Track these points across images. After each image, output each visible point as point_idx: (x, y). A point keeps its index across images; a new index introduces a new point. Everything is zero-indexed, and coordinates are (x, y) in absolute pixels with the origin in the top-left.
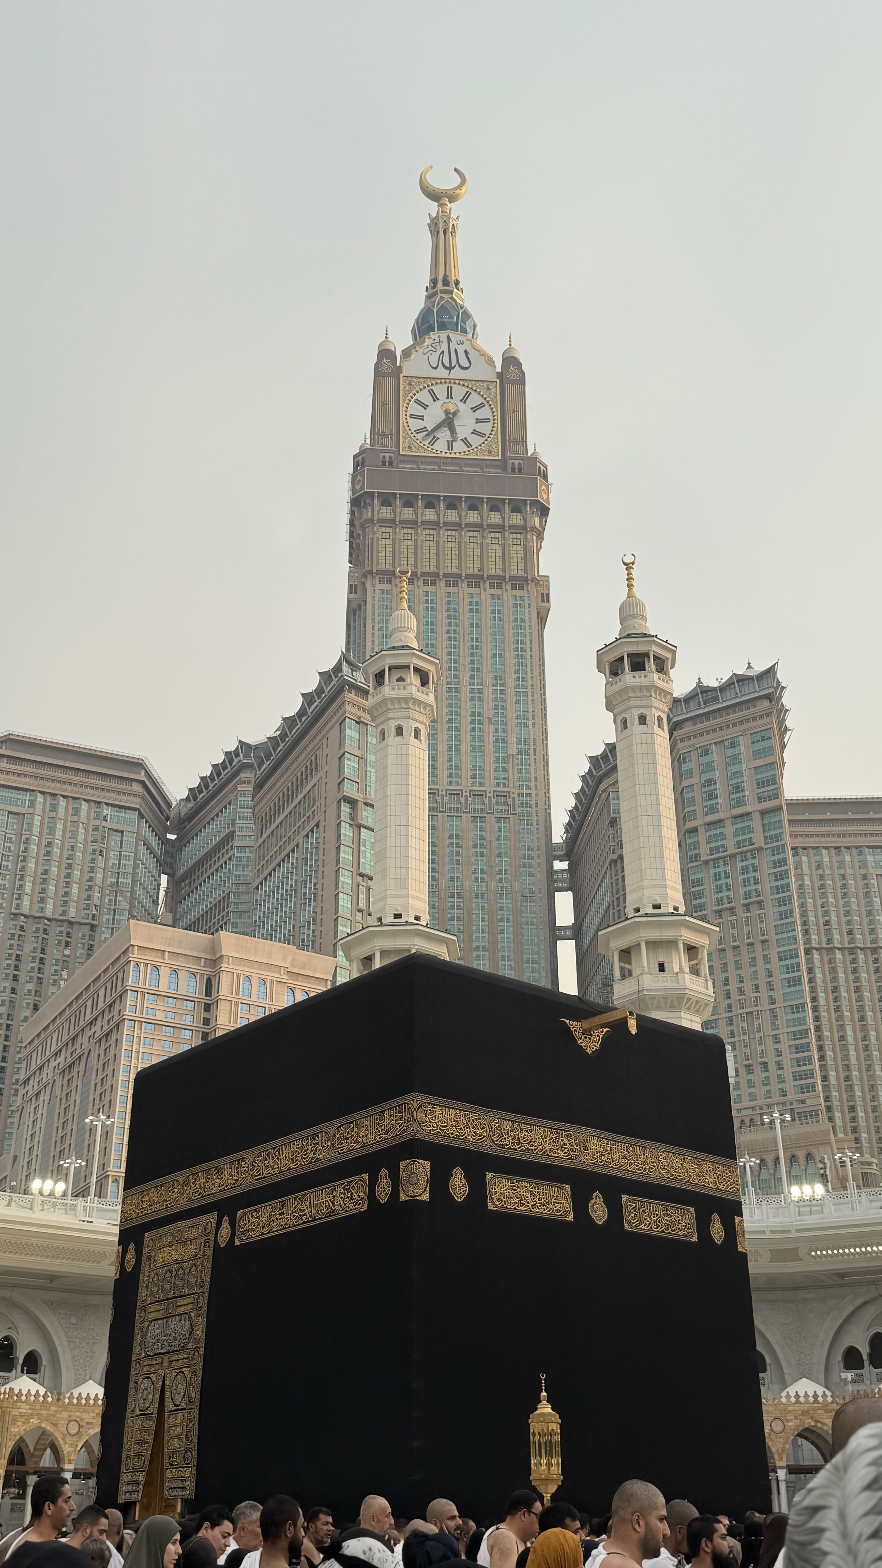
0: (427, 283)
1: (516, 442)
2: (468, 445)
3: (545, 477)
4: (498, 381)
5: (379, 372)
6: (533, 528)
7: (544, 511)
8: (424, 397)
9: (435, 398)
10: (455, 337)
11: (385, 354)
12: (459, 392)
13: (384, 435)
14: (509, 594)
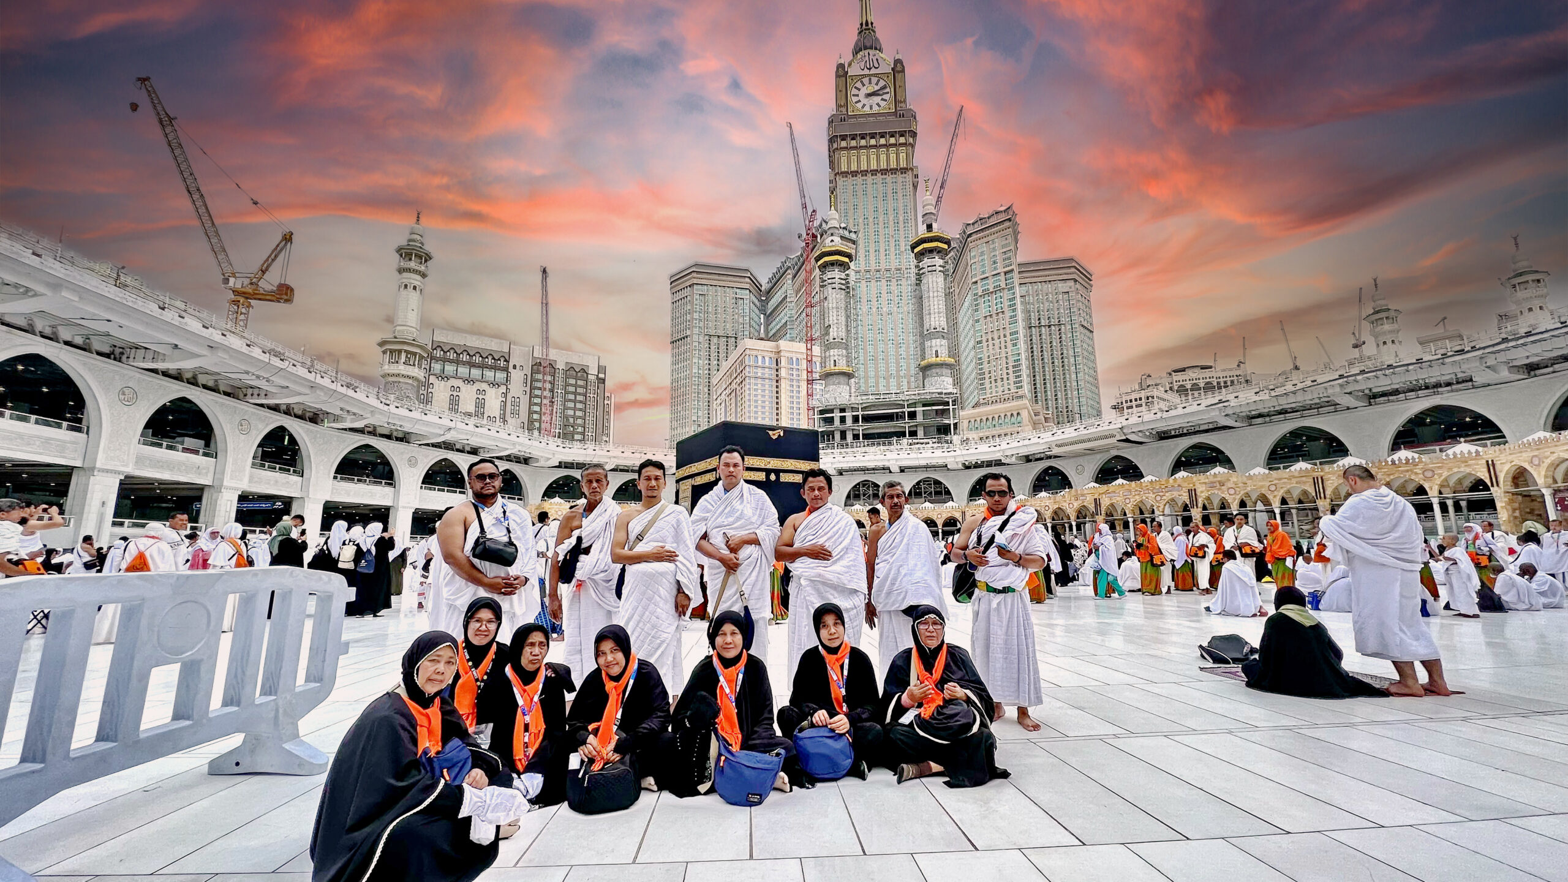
0: (859, 26)
1: (901, 102)
2: (879, 106)
3: (915, 118)
4: (892, 72)
5: (838, 76)
6: (910, 144)
7: (914, 134)
8: (859, 85)
9: (864, 85)
10: (872, 52)
11: (841, 66)
12: (874, 80)
13: (841, 106)
14: (900, 177)
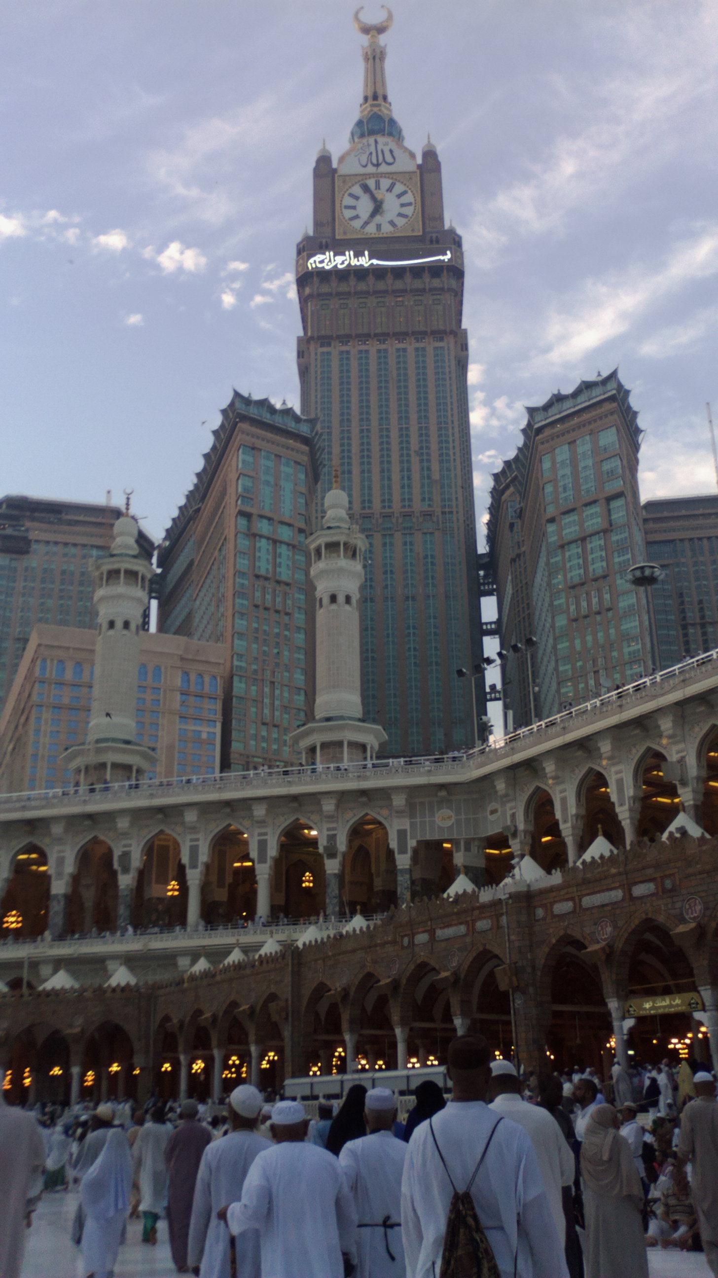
0: (361, 100)
1: (434, 220)
2: (394, 225)
3: (461, 246)
4: (418, 171)
5: (317, 173)
6: (450, 290)
7: (460, 275)
9: (366, 191)
10: (382, 140)
11: (323, 160)
12: (385, 183)
13: (323, 223)
14: (430, 346)
